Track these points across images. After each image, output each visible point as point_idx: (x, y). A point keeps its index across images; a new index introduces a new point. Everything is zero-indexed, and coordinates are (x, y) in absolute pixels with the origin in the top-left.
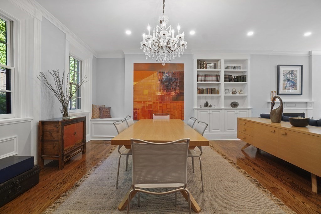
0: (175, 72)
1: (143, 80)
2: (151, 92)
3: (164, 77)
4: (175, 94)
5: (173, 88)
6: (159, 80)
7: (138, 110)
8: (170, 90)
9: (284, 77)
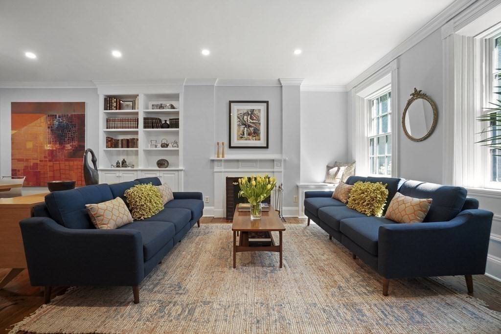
0: (72, 115)
1: (25, 127)
2: (37, 145)
3: (56, 123)
4: (72, 147)
5: (68, 140)
6: (49, 128)
7: (19, 171)
8: (64, 141)
9: (239, 120)
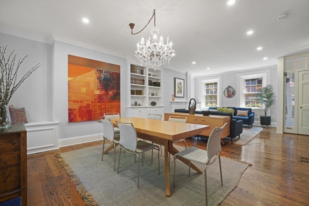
0: (112, 72)
1: (80, 76)
2: (89, 90)
3: (103, 76)
4: (113, 93)
5: (111, 88)
6: (98, 79)
7: (75, 110)
8: (108, 89)
9: (177, 86)
